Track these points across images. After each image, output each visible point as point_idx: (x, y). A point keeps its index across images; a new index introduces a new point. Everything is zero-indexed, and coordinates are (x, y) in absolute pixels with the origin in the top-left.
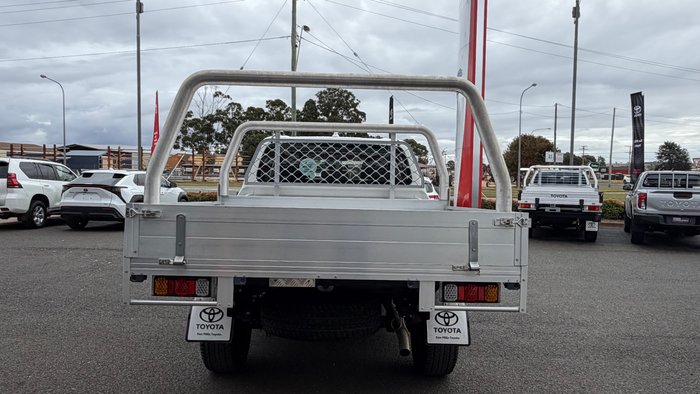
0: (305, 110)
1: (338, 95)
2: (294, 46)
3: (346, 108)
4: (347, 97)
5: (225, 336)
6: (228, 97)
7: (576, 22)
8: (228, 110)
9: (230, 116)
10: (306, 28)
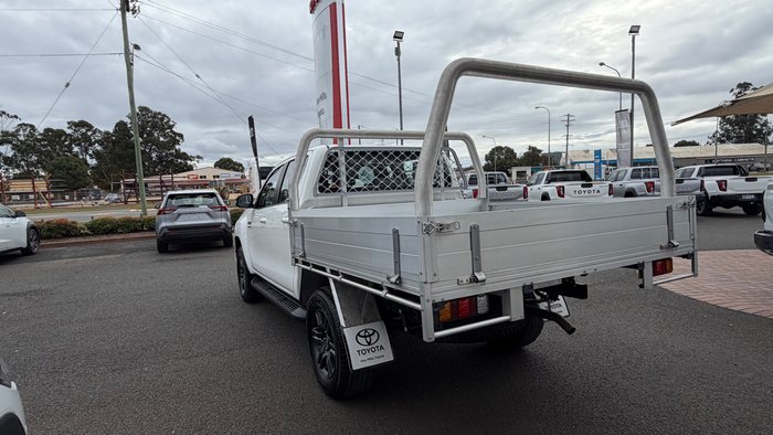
0: (115, 131)
1: (152, 117)
2: (130, 65)
3: (163, 129)
4: (162, 120)
5: (387, 356)
6: (16, 117)
7: (399, 60)
8: (18, 131)
9: (22, 138)
10: (137, 47)
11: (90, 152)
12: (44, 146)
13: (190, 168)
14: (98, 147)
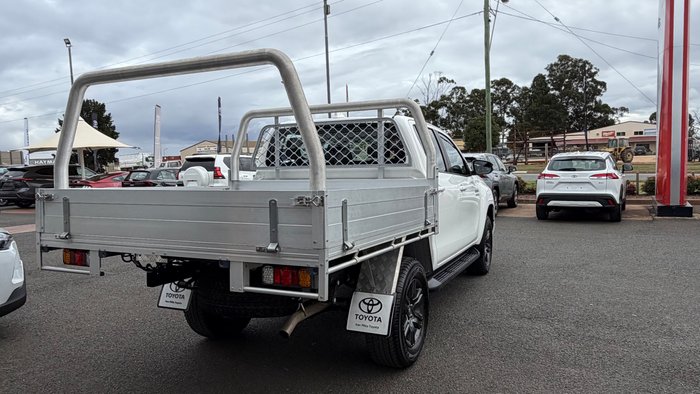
0: (533, 86)
1: (572, 65)
2: (487, 21)
3: (583, 79)
4: (583, 67)
5: (184, 305)
6: (453, 81)
8: (452, 94)
9: (454, 101)
11: (508, 110)
12: (471, 107)
13: (612, 123)
14: (515, 104)
